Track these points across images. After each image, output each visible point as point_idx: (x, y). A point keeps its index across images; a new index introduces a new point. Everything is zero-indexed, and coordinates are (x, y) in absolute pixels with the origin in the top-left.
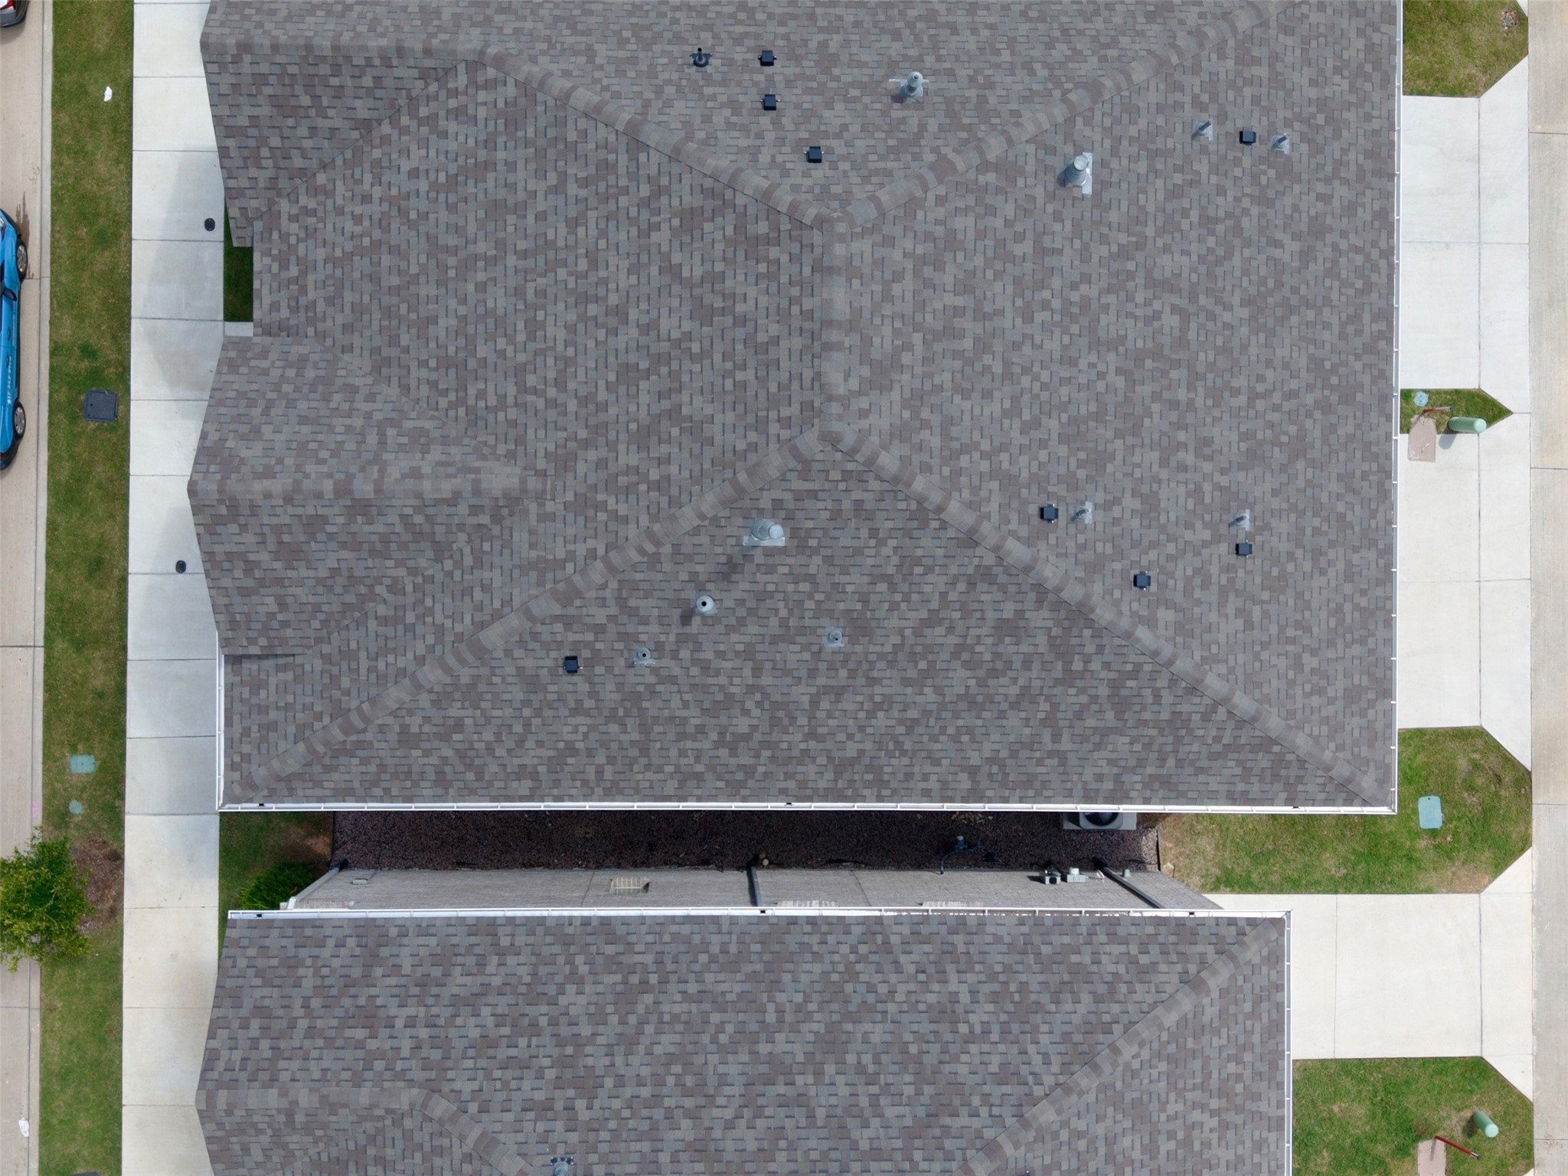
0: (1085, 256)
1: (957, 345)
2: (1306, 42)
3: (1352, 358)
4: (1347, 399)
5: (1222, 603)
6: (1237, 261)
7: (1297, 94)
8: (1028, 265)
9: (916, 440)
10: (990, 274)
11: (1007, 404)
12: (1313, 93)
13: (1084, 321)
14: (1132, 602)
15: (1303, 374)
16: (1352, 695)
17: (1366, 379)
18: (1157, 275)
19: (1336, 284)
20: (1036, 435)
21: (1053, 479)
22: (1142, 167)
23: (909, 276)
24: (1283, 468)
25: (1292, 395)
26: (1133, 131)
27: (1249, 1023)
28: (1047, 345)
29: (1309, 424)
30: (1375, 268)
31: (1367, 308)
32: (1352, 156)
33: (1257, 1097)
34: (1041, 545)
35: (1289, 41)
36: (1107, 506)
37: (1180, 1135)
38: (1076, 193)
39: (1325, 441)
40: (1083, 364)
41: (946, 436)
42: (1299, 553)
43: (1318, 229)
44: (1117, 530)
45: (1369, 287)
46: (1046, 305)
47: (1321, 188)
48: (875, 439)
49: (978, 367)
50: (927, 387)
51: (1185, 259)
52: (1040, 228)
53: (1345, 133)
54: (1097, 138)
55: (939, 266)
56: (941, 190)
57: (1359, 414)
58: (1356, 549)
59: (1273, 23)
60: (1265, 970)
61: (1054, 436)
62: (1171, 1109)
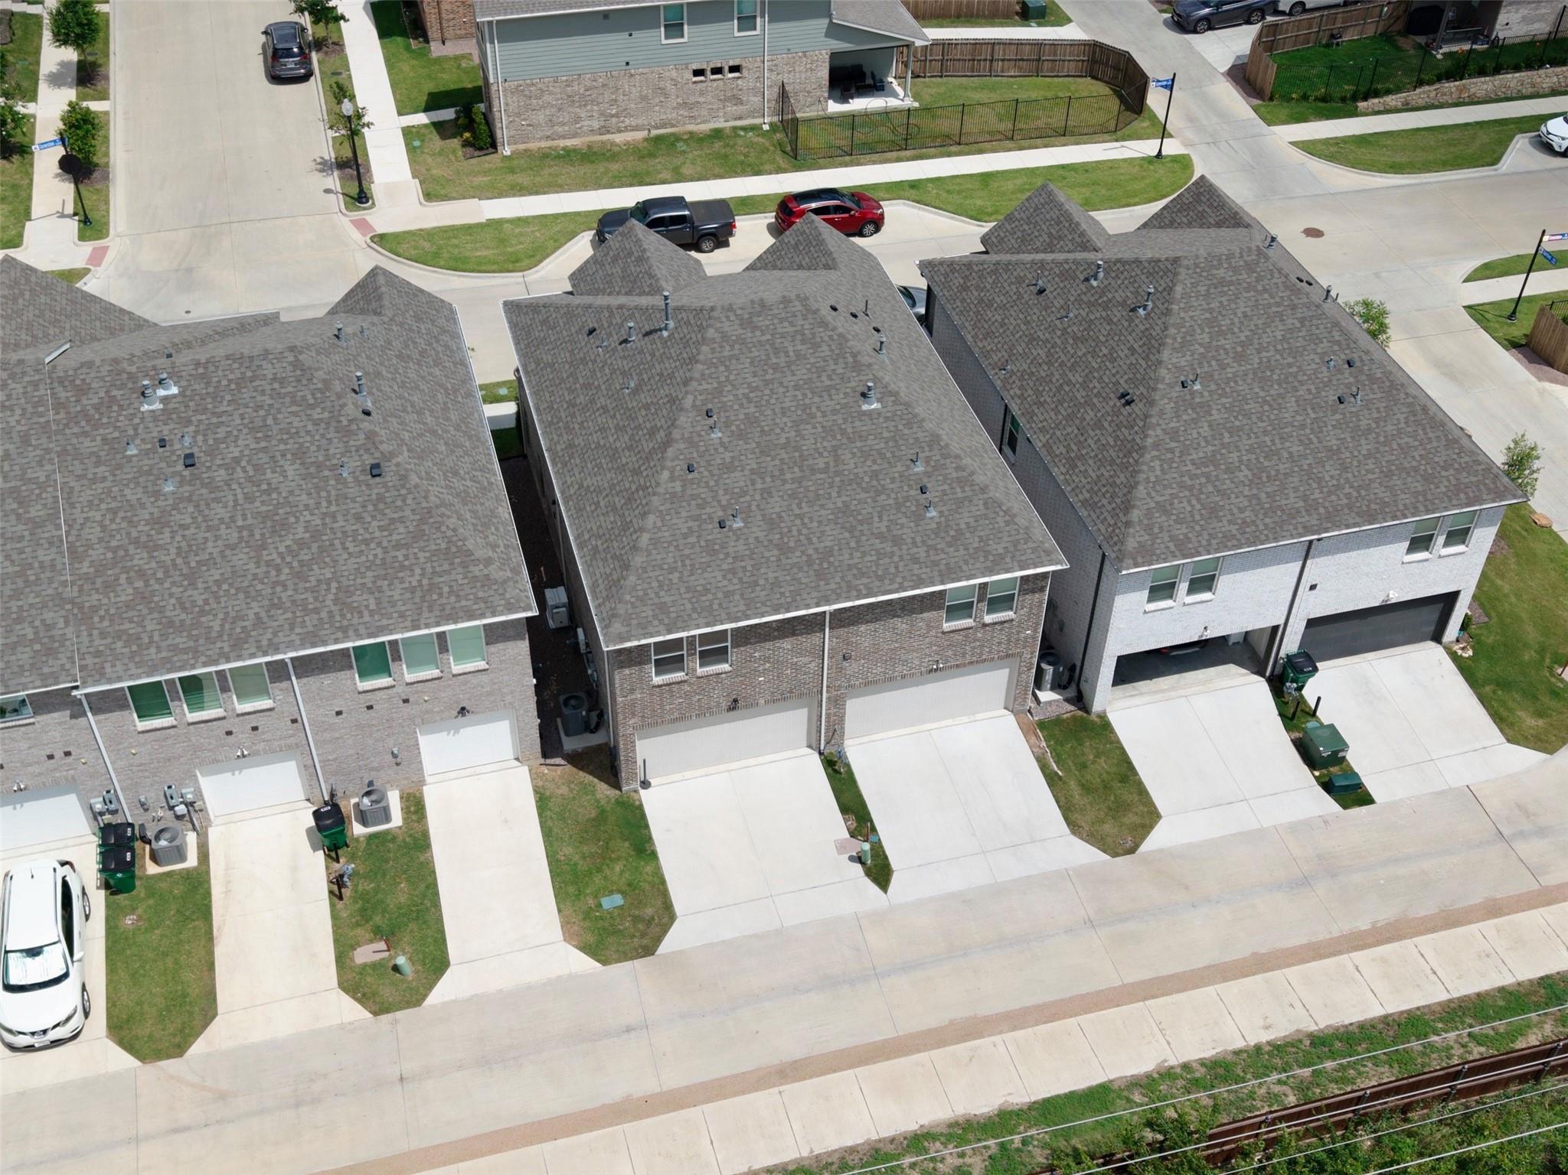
0: (834, 412)
1: (772, 356)
2: (985, 517)
3: (840, 574)
4: (819, 576)
5: (694, 519)
6: (863, 495)
7: (958, 516)
8: (819, 384)
9: (724, 344)
10: (808, 366)
11: (754, 385)
12: (963, 526)
13: (804, 416)
14: (680, 466)
15: (822, 545)
16: (663, 608)
17: (833, 586)
18: (840, 452)
19: (874, 558)
20: (745, 401)
21: (727, 414)
22: (886, 434)
23: (794, 329)
24: (770, 541)
25: (809, 539)
26: (900, 427)
27: (472, 597)
28: (787, 400)
29: (798, 554)
30: (892, 581)
31: (869, 580)
32: (943, 556)
33: (431, 611)
34: (694, 413)
35: (981, 507)
36: (722, 444)
37: (406, 563)
38: (860, 403)
39: (793, 566)
40: (785, 419)
41: (731, 358)
42: (730, 560)
43: (897, 541)
44: (712, 452)
45: (881, 579)
46: (805, 395)
47: (918, 539)
48: (719, 325)
49: (766, 367)
50: (750, 345)
51: (853, 466)
52: (838, 387)
53: (952, 549)
54: (889, 409)
55: (803, 342)
56: (835, 337)
57: (813, 584)
58: (742, 595)
59: (985, 496)
60: (503, 602)
61: (747, 411)
62: (421, 555)
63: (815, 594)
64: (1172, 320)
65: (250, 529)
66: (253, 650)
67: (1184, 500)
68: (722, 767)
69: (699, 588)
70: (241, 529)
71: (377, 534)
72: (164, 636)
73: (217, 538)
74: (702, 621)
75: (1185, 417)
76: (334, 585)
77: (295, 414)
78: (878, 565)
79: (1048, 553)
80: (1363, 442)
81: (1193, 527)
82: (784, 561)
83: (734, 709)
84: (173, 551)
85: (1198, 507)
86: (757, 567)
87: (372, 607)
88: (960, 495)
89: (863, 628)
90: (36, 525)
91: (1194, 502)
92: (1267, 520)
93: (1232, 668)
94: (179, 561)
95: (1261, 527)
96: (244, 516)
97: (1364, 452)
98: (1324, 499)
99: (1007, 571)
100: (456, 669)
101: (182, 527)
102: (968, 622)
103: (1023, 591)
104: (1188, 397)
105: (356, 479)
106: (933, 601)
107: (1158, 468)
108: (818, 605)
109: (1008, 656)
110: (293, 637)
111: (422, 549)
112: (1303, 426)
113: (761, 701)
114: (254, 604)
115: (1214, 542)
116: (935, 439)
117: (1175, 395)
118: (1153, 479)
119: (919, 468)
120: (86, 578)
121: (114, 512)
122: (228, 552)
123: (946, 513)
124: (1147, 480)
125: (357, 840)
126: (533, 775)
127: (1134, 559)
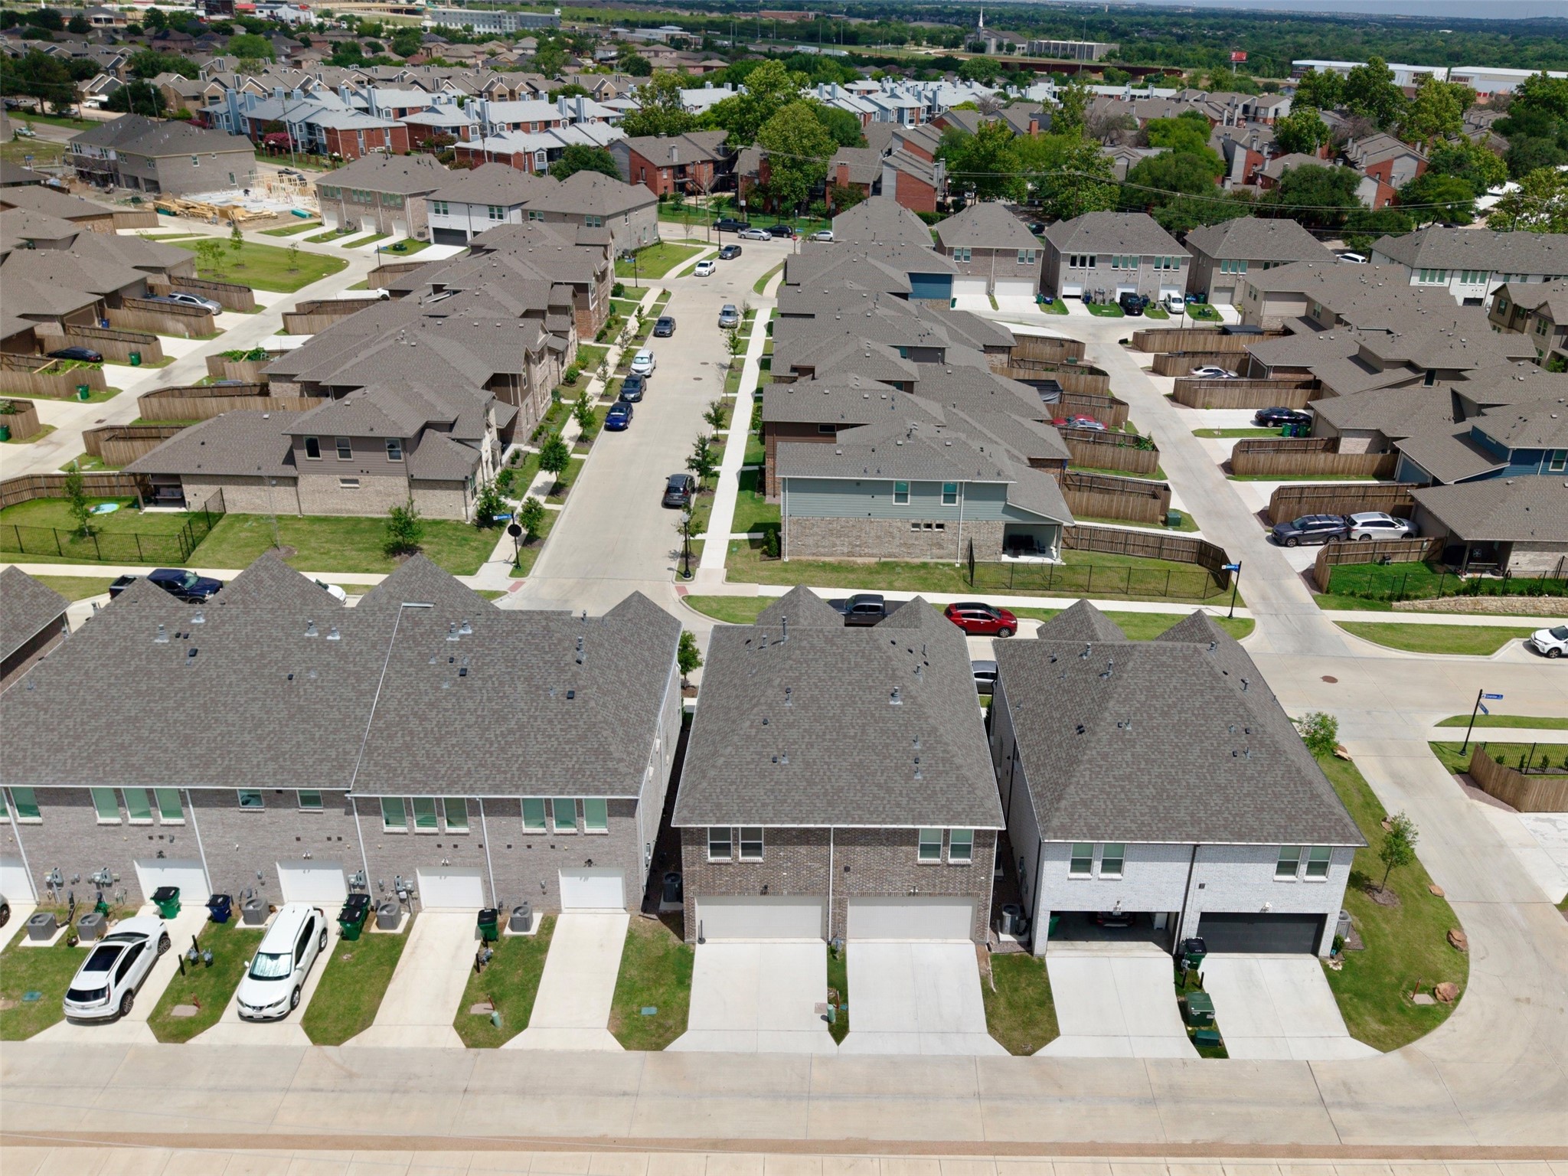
0: (870, 702)
2: (955, 786)
3: (843, 805)
4: (829, 803)
5: (757, 753)
6: (875, 757)
7: (936, 782)
8: (865, 684)
10: (862, 672)
11: (822, 678)
12: (938, 789)
13: (850, 702)
14: (759, 720)
15: (838, 784)
16: (719, 806)
17: (837, 812)
18: (867, 728)
19: (871, 799)
20: (813, 687)
21: (799, 693)
22: (901, 722)
24: (803, 776)
25: (829, 779)
26: (912, 719)
27: (602, 780)
28: (841, 690)
29: (819, 787)
30: (878, 816)
31: (863, 814)
32: (918, 807)
33: (574, 784)
34: (778, 689)
36: (790, 710)
38: (889, 699)
39: (814, 794)
42: (772, 784)
43: (890, 791)
44: (783, 714)
45: (871, 814)
46: (854, 690)
47: (904, 792)
49: (833, 669)
50: (827, 654)
51: (873, 738)
52: (877, 687)
53: (926, 803)
54: (907, 706)
55: (863, 657)
56: (885, 657)
57: (823, 808)
58: (773, 807)
59: (959, 772)
60: (622, 786)
61: (813, 693)
62: (580, 750)
63: (823, 815)
64: (1120, 683)
65: (483, 717)
66: (459, 789)
67: (1102, 801)
68: (758, 940)
69: (747, 797)
70: (478, 716)
71: (558, 733)
72: (411, 771)
73: (463, 719)
74: (741, 819)
75: (1115, 746)
76: (521, 759)
77: (535, 655)
78: (871, 804)
79: (993, 817)
80: (1246, 784)
81: (1103, 820)
82: (809, 790)
83: (765, 893)
84: (435, 723)
85: (1111, 807)
86: (789, 791)
87: (540, 776)
88: (941, 768)
89: (858, 849)
90: (362, 694)
91: (1108, 803)
92: (1160, 825)
93: (1151, 945)
94: (436, 729)
95: (1155, 829)
96: (483, 710)
97: (1245, 792)
98: (1207, 818)
99: (960, 824)
100: (588, 830)
101: (446, 710)
102: (937, 860)
103: (977, 845)
104: (1120, 734)
105: (557, 698)
106: (910, 837)
107: (1088, 776)
108: (823, 823)
109: (968, 894)
110: (486, 786)
111: (582, 747)
112: (1202, 767)
113: (785, 892)
114: (470, 762)
115: (1117, 832)
116: (935, 730)
117: (1111, 730)
118: (1082, 782)
119: (918, 747)
120: (381, 730)
121: (409, 694)
122: (466, 729)
123: (928, 779)
124: (1078, 783)
125: (504, 938)
126: (632, 921)
127: (1055, 833)
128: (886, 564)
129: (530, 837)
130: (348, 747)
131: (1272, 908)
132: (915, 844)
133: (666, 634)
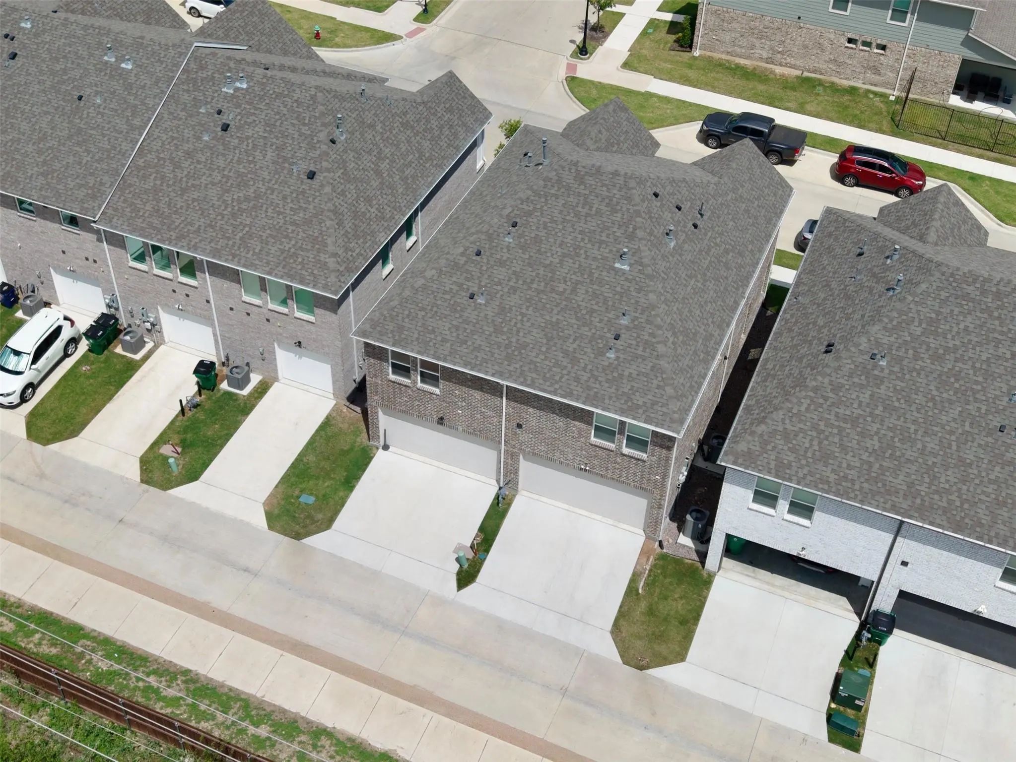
0: (595, 259)
1: (580, 205)
2: (646, 375)
3: (521, 363)
4: (508, 357)
5: (458, 284)
6: (574, 321)
7: (628, 365)
8: (598, 237)
9: (556, 185)
10: (599, 222)
11: (556, 218)
13: (572, 253)
14: (474, 249)
15: (524, 339)
16: (401, 328)
17: (511, 368)
18: (579, 286)
19: (551, 364)
20: (542, 226)
21: (525, 229)
22: (618, 289)
23: (607, 194)
24: (493, 321)
25: (518, 331)
26: (632, 289)
27: (310, 271)
28: (569, 237)
29: (504, 337)
30: (552, 385)
31: (537, 377)
32: (597, 386)
33: (283, 268)
34: (506, 220)
35: (649, 367)
36: (508, 246)
37: (291, 235)
38: (616, 260)
39: (496, 343)
40: (559, 249)
41: (553, 195)
42: (460, 320)
43: (574, 361)
44: (499, 249)
45: (545, 379)
46: (583, 240)
47: (589, 367)
48: (561, 171)
49: (571, 211)
50: (571, 193)
51: (581, 299)
52: (609, 244)
53: (607, 385)
54: (633, 273)
55: (608, 205)
56: (631, 211)
57: (500, 361)
58: (452, 345)
59: (657, 362)
60: (324, 282)
61: (539, 233)
63: (496, 367)
65: (228, 178)
66: (184, 244)
67: (809, 438)
69: (430, 328)
70: (224, 176)
71: (288, 212)
72: (151, 216)
73: (210, 175)
75: (856, 380)
76: (247, 229)
77: (293, 125)
78: (550, 370)
79: (672, 421)
81: (799, 459)
82: (493, 338)
83: (441, 423)
84: (185, 173)
85: (816, 448)
86: (473, 333)
87: (257, 251)
88: (640, 352)
89: (531, 410)
90: (132, 128)
91: (815, 443)
92: (865, 485)
93: (843, 601)
94: (184, 179)
95: (857, 487)
96: (231, 170)
98: (927, 494)
100: (298, 314)
101: (199, 162)
102: (612, 446)
103: (655, 444)
104: (869, 367)
105: (299, 175)
106: (585, 417)
107: (805, 405)
108: (493, 375)
110: (208, 247)
112: (951, 433)
113: (460, 428)
114: (202, 220)
115: (809, 478)
116: (651, 307)
117: (860, 360)
118: (795, 411)
119: (624, 321)
120: (138, 168)
121: (173, 138)
123: (621, 360)
124: (790, 410)
125: (219, 390)
126: (335, 409)
127: (737, 458)
128: (808, 79)
129: (248, 306)
130: (106, 178)
131: (985, 611)
132: (589, 423)
133: (464, 124)
